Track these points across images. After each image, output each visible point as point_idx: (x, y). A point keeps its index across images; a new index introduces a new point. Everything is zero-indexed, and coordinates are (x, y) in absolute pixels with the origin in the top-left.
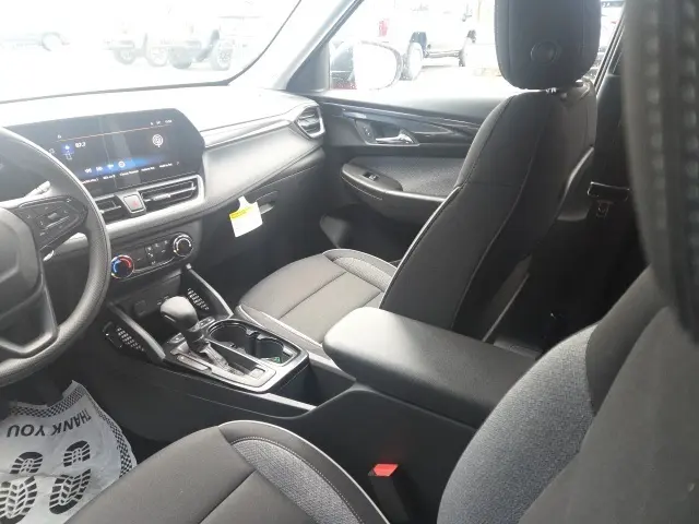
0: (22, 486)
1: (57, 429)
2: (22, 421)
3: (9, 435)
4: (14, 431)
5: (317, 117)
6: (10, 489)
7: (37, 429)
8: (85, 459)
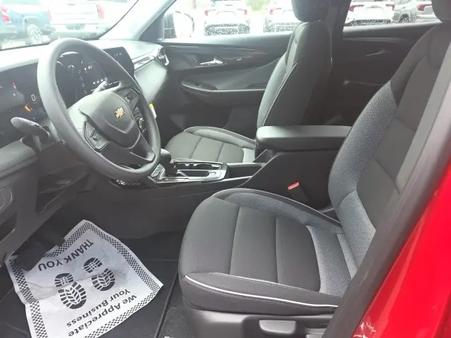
0: (71, 289)
1: (68, 259)
2: (44, 261)
3: (41, 270)
4: (42, 267)
5: (163, 55)
6: (65, 292)
7: (56, 263)
8: (99, 266)
